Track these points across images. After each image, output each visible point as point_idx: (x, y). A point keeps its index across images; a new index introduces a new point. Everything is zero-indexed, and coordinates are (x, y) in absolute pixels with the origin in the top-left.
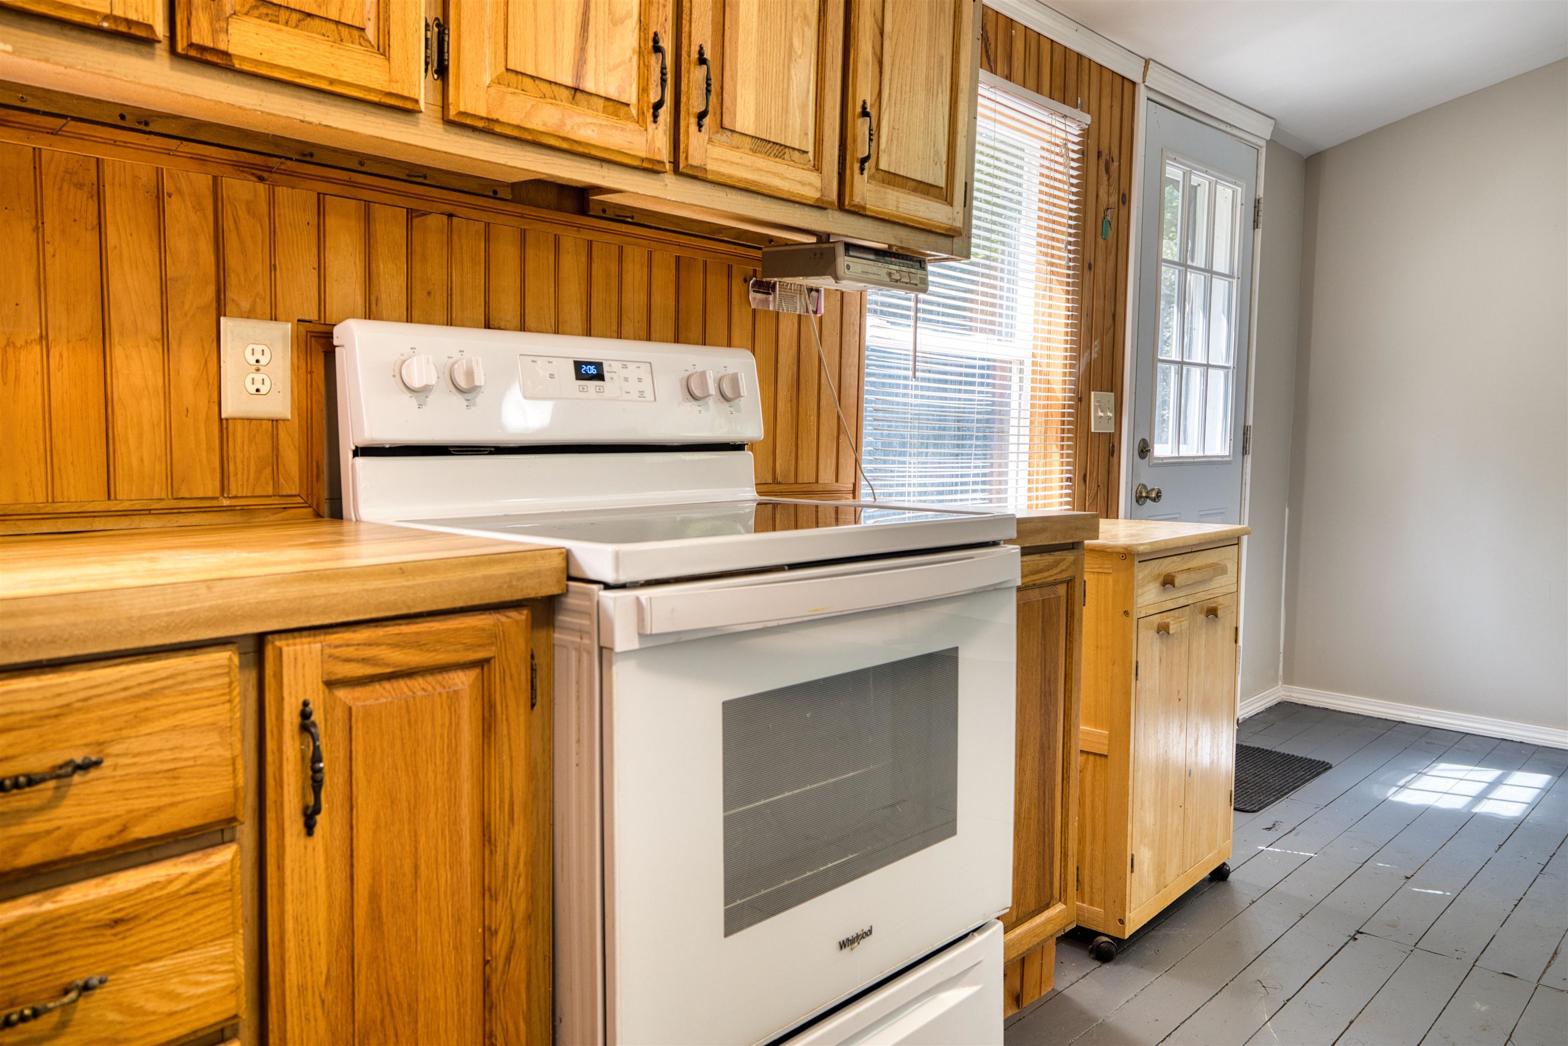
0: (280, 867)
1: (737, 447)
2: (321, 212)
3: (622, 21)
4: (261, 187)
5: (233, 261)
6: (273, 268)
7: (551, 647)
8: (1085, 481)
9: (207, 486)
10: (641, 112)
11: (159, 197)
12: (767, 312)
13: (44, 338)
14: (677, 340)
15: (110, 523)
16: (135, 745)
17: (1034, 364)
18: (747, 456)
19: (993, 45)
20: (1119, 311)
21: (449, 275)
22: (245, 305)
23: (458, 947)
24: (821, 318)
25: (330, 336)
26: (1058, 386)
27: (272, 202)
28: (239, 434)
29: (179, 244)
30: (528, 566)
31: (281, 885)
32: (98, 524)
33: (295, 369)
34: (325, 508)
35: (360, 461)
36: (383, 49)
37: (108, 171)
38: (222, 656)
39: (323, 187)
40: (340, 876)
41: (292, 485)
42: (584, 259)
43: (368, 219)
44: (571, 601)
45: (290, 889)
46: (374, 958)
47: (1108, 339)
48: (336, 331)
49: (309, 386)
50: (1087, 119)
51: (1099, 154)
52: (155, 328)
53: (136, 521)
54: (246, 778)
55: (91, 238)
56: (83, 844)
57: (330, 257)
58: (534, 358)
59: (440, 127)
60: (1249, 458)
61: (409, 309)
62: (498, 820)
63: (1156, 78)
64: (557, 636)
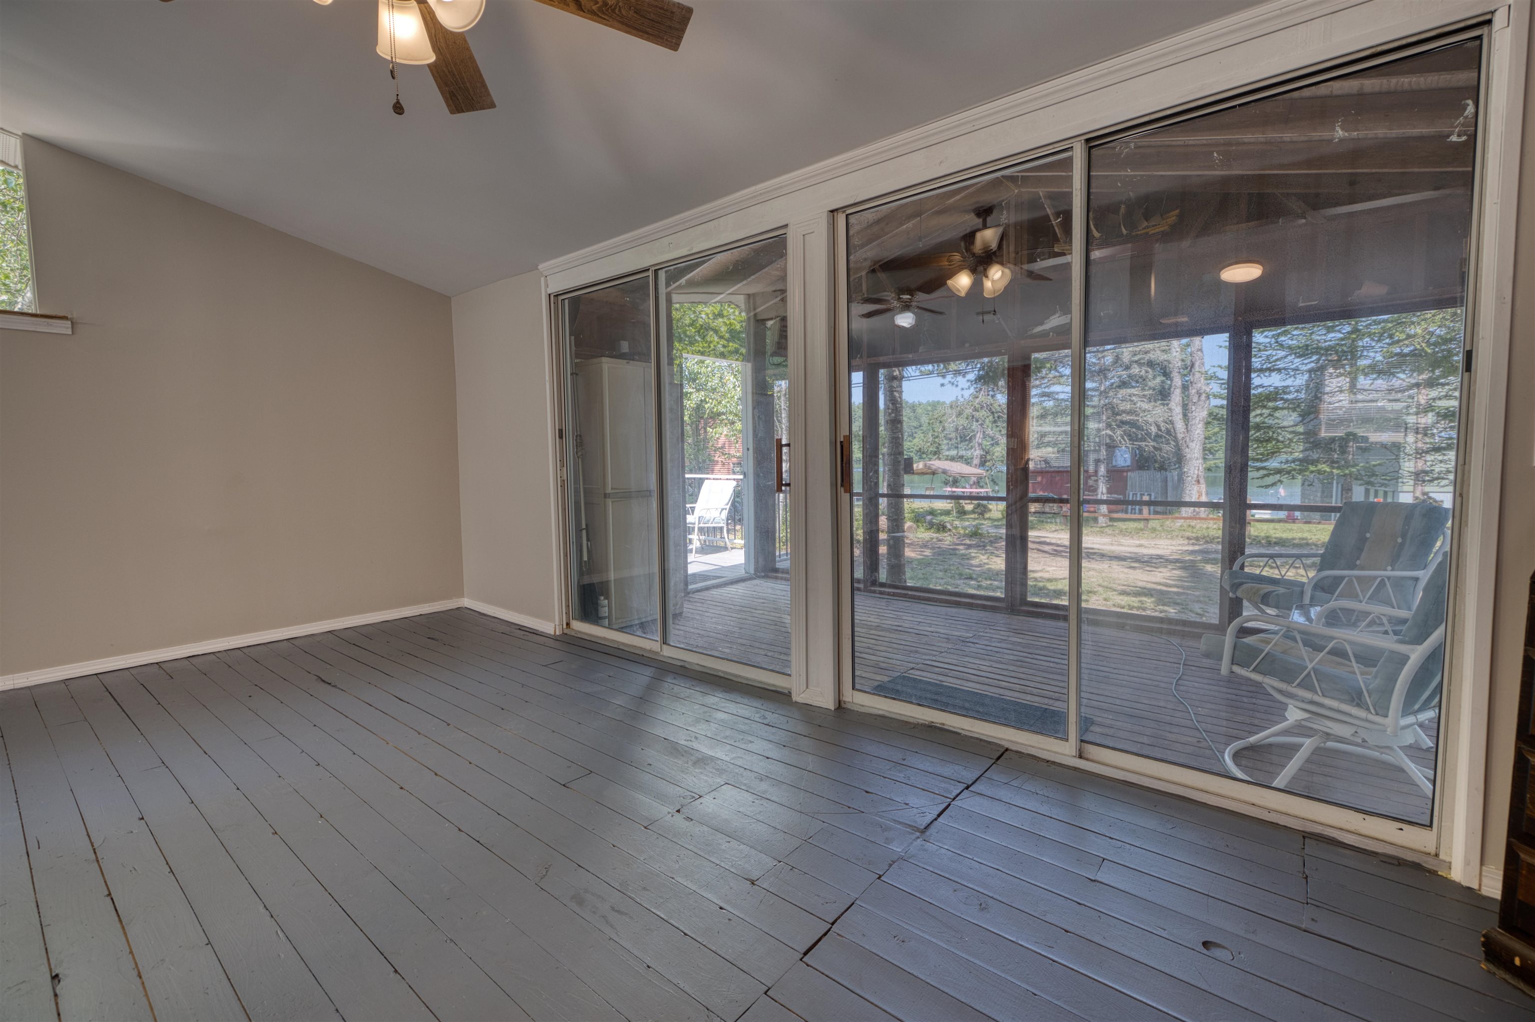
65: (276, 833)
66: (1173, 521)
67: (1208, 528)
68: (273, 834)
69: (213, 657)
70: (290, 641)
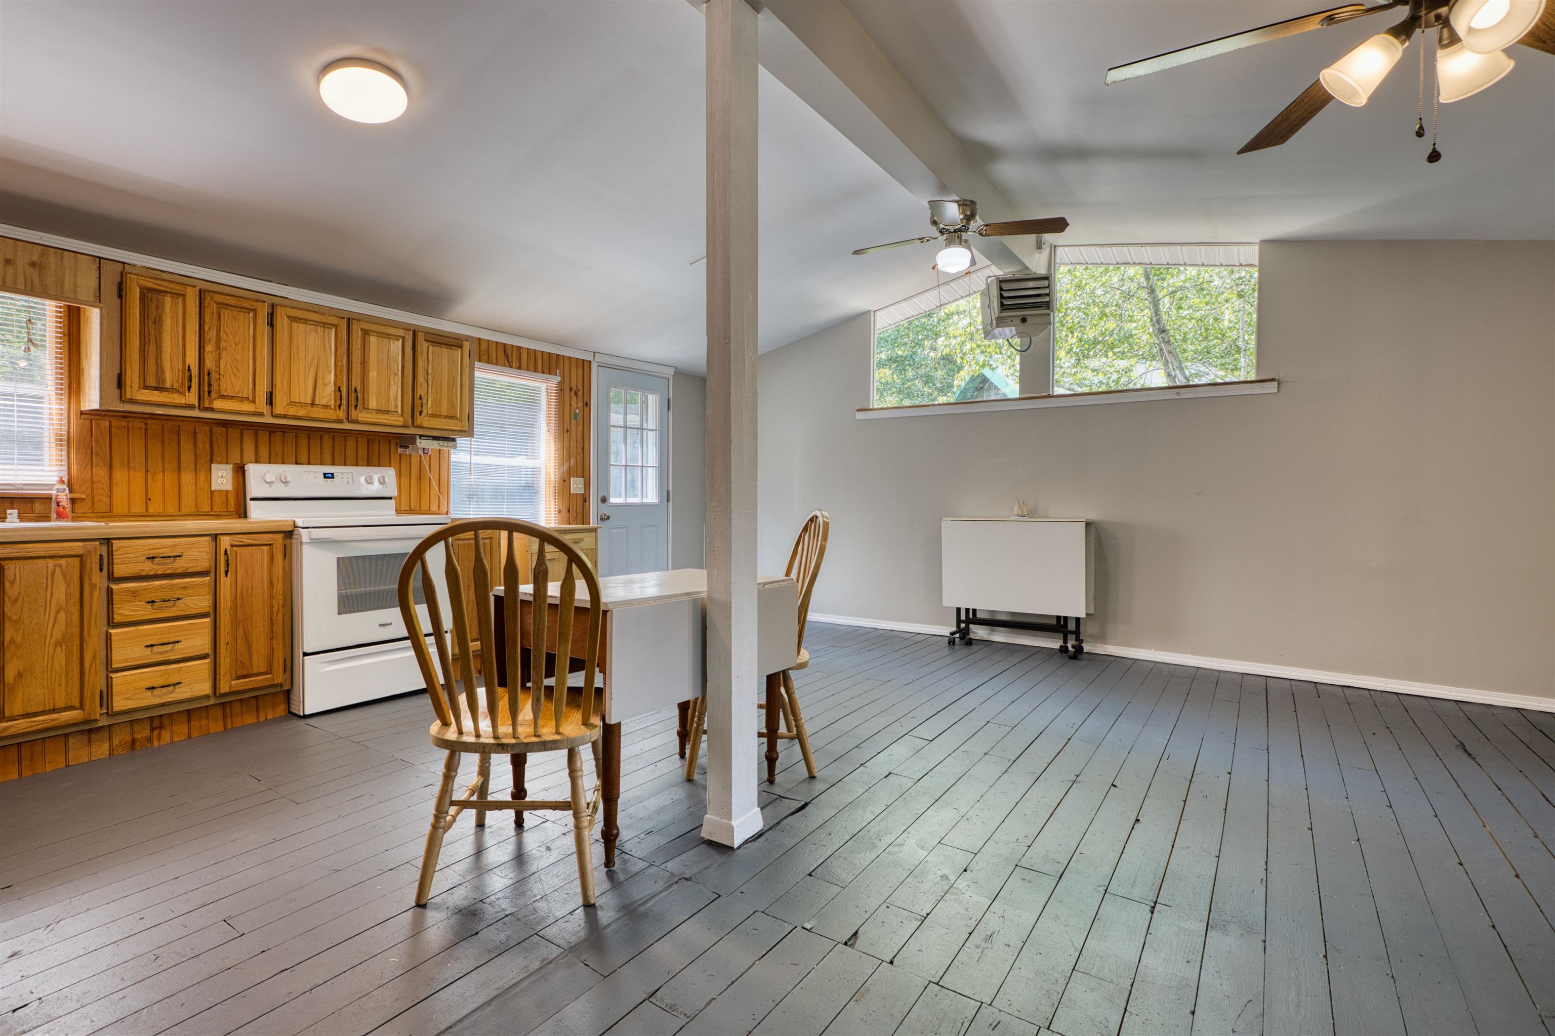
0: (220, 582)
1: (390, 498)
2: (242, 434)
3: (327, 384)
4: (224, 429)
5: (215, 449)
6: (227, 450)
7: (291, 544)
8: (569, 511)
9: (207, 508)
10: (335, 407)
11: (195, 434)
12: (406, 455)
13: (163, 471)
14: (368, 465)
15: (180, 518)
16: (189, 554)
17: (546, 468)
18: (393, 501)
19: (510, 357)
20: (586, 446)
21: (283, 449)
22: (219, 460)
23: (264, 608)
24: (430, 456)
25: (244, 467)
26: (552, 476)
27: (227, 432)
28: (216, 495)
29: (200, 445)
30: (283, 523)
31: (220, 586)
32: (176, 518)
33: (233, 477)
34: (243, 515)
35: (252, 502)
36: (254, 402)
37: (181, 429)
38: (208, 538)
39: (242, 427)
40: (233, 587)
41: (232, 508)
42: (331, 442)
43: (256, 435)
44: (295, 532)
45: (222, 587)
46: (241, 606)
47: (580, 458)
48: (246, 466)
49: (238, 481)
50: (559, 378)
51: (571, 389)
52: (193, 467)
53: (187, 518)
54: (213, 563)
55: (176, 446)
56: (178, 571)
57: (244, 446)
58: (309, 472)
59: (271, 417)
60: (671, 503)
61: (270, 459)
62: (275, 581)
63: (599, 358)
64: (293, 541)
65: (1311, 829)
68: (1309, 828)
69: (1367, 692)
70: (1459, 704)
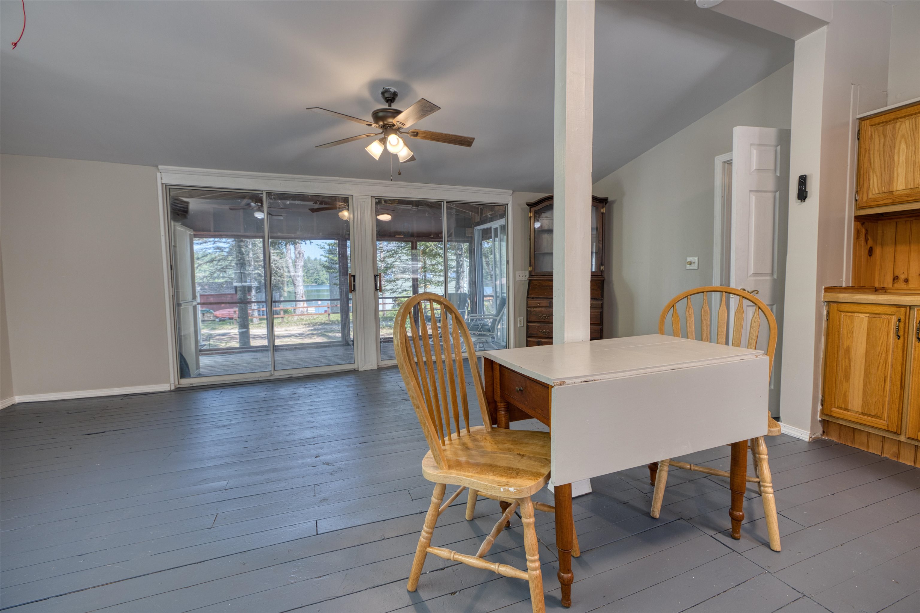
66: (292, 317)
67: (309, 319)
